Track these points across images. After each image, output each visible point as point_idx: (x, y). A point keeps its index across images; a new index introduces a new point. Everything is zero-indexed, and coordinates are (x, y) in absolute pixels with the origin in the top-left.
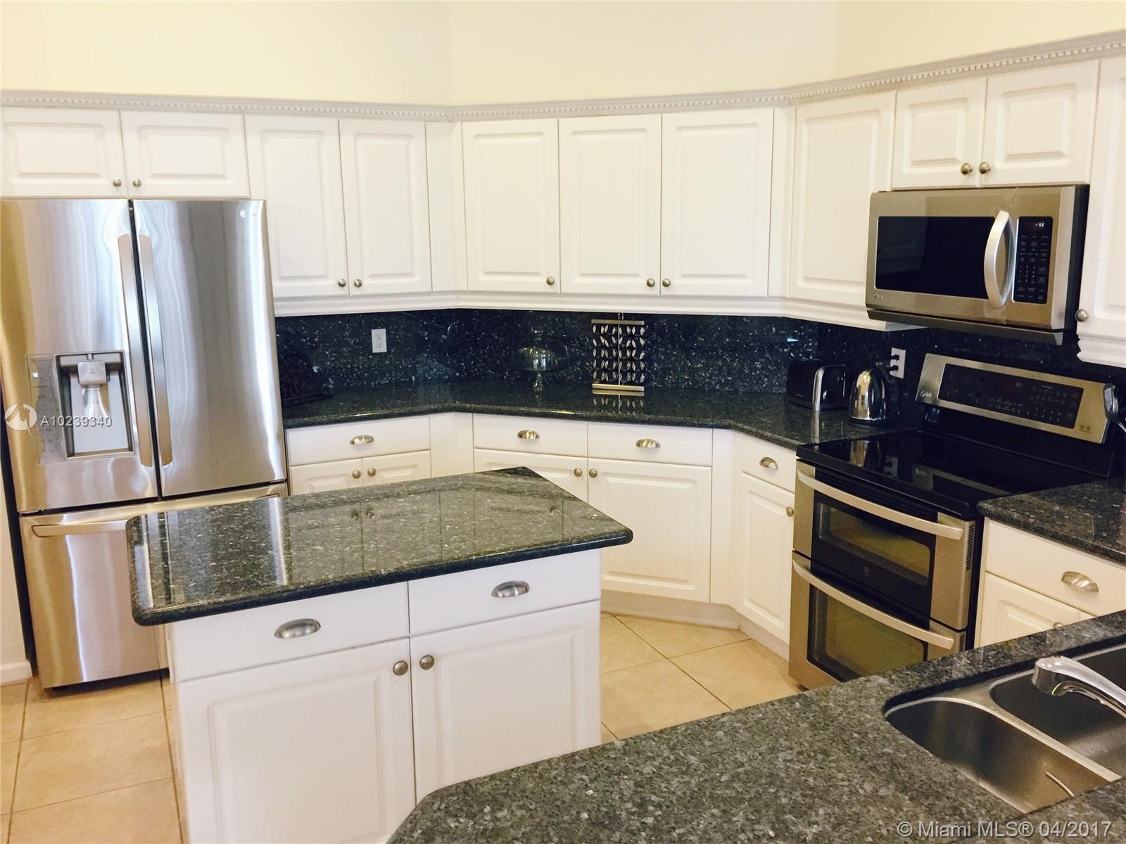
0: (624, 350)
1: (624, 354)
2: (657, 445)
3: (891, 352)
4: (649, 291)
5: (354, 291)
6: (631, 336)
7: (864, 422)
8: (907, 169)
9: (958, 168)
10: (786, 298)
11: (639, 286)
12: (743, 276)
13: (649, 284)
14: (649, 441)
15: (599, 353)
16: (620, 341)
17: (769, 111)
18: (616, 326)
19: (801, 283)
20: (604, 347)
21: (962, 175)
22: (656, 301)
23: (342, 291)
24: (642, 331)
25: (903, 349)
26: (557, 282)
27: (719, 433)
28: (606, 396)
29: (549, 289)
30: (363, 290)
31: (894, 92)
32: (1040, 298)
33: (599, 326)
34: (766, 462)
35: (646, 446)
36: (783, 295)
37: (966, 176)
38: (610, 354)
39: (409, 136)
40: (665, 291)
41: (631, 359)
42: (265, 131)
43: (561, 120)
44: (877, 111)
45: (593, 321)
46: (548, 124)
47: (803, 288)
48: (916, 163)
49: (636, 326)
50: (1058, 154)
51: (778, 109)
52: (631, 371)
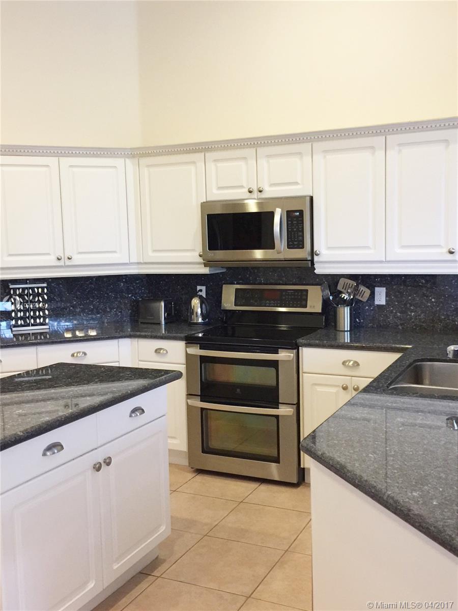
0: (34, 304)
1: (34, 306)
2: (85, 354)
3: (197, 289)
4: (58, 263)
6: (39, 295)
7: (197, 324)
8: (215, 191)
9: (246, 190)
10: (141, 263)
11: (51, 260)
12: (115, 252)
13: (58, 259)
14: (78, 353)
16: (31, 298)
17: (122, 160)
18: (27, 288)
19: (151, 254)
20: (20, 303)
21: (248, 193)
22: (62, 269)
24: (46, 291)
25: (204, 286)
27: (122, 341)
31: (203, 154)
32: (301, 246)
33: (15, 290)
34: (158, 351)
35: (77, 356)
36: (139, 262)
37: (250, 194)
38: (24, 307)
40: (68, 262)
41: (39, 309)
44: (194, 163)
45: (11, 287)
47: (152, 256)
48: (219, 188)
49: (41, 287)
50: (296, 183)
51: (127, 160)
52: (40, 317)
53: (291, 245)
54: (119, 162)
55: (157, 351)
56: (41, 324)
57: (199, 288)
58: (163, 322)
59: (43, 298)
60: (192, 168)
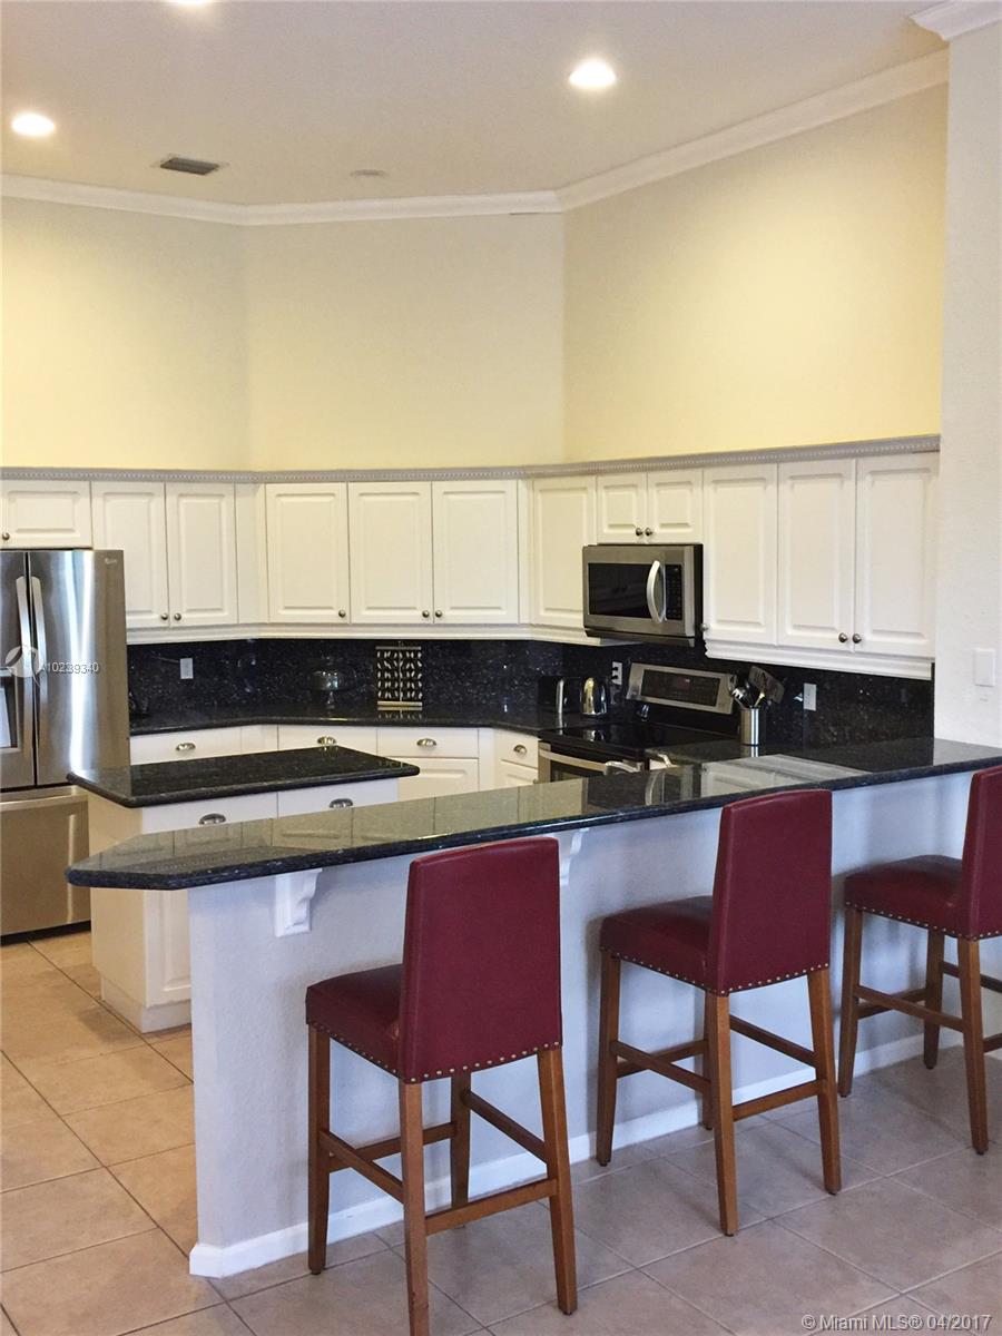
0: (404, 672)
1: (405, 675)
2: (435, 743)
3: (612, 666)
4: (425, 621)
5: (174, 624)
6: (411, 660)
7: (591, 716)
8: (605, 531)
9: (634, 531)
10: (533, 625)
11: (416, 616)
12: (499, 608)
13: (424, 615)
14: (428, 740)
15: (383, 675)
16: (401, 664)
17: (514, 482)
18: (397, 652)
19: (542, 613)
20: (387, 670)
21: (636, 536)
22: (430, 629)
23: (164, 624)
24: (419, 655)
25: (621, 662)
26: (347, 614)
27: (483, 731)
28: (389, 712)
29: (340, 620)
30: (181, 623)
32: (679, 617)
33: (382, 652)
35: (426, 745)
36: (530, 623)
37: (638, 536)
38: (393, 675)
39: (222, 496)
40: (437, 620)
41: (411, 680)
42: (106, 494)
43: (350, 484)
44: (585, 489)
45: (378, 648)
46: (339, 487)
47: (545, 616)
48: (611, 527)
49: (414, 651)
50: (686, 525)
51: (520, 481)
52: (411, 690)
53: (669, 616)
54: (510, 485)
55: (517, 749)
56: (411, 700)
57: (615, 664)
58: (560, 711)
59: (416, 665)
60: (584, 495)
